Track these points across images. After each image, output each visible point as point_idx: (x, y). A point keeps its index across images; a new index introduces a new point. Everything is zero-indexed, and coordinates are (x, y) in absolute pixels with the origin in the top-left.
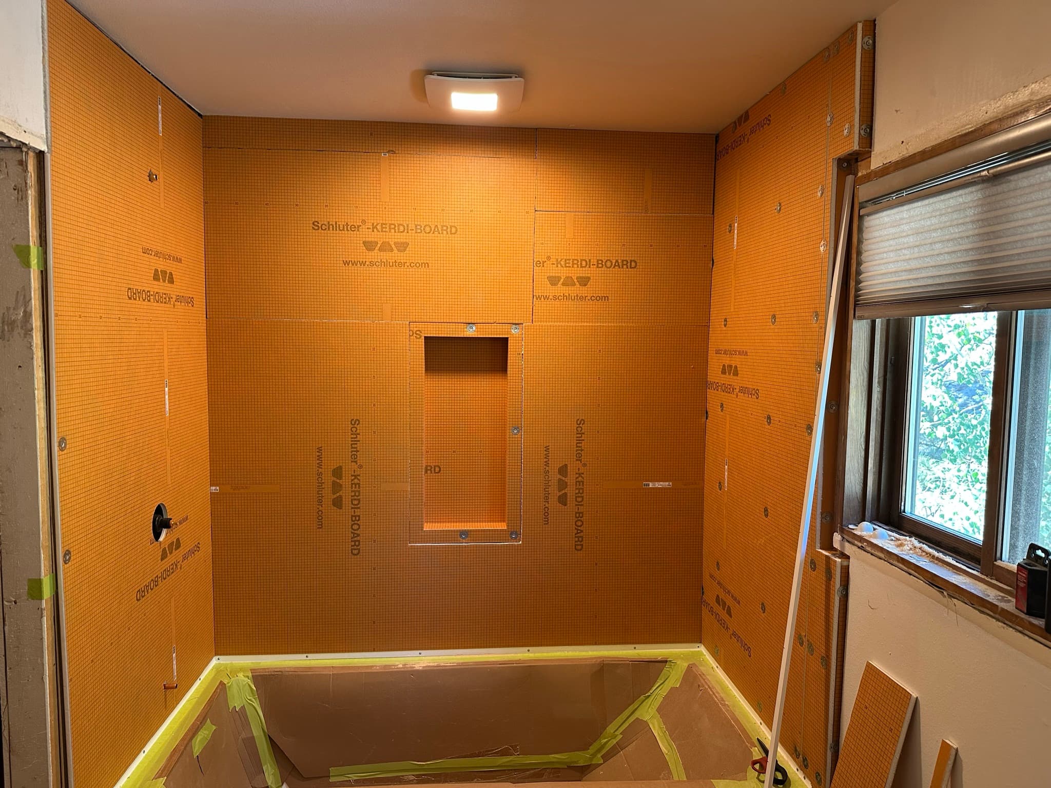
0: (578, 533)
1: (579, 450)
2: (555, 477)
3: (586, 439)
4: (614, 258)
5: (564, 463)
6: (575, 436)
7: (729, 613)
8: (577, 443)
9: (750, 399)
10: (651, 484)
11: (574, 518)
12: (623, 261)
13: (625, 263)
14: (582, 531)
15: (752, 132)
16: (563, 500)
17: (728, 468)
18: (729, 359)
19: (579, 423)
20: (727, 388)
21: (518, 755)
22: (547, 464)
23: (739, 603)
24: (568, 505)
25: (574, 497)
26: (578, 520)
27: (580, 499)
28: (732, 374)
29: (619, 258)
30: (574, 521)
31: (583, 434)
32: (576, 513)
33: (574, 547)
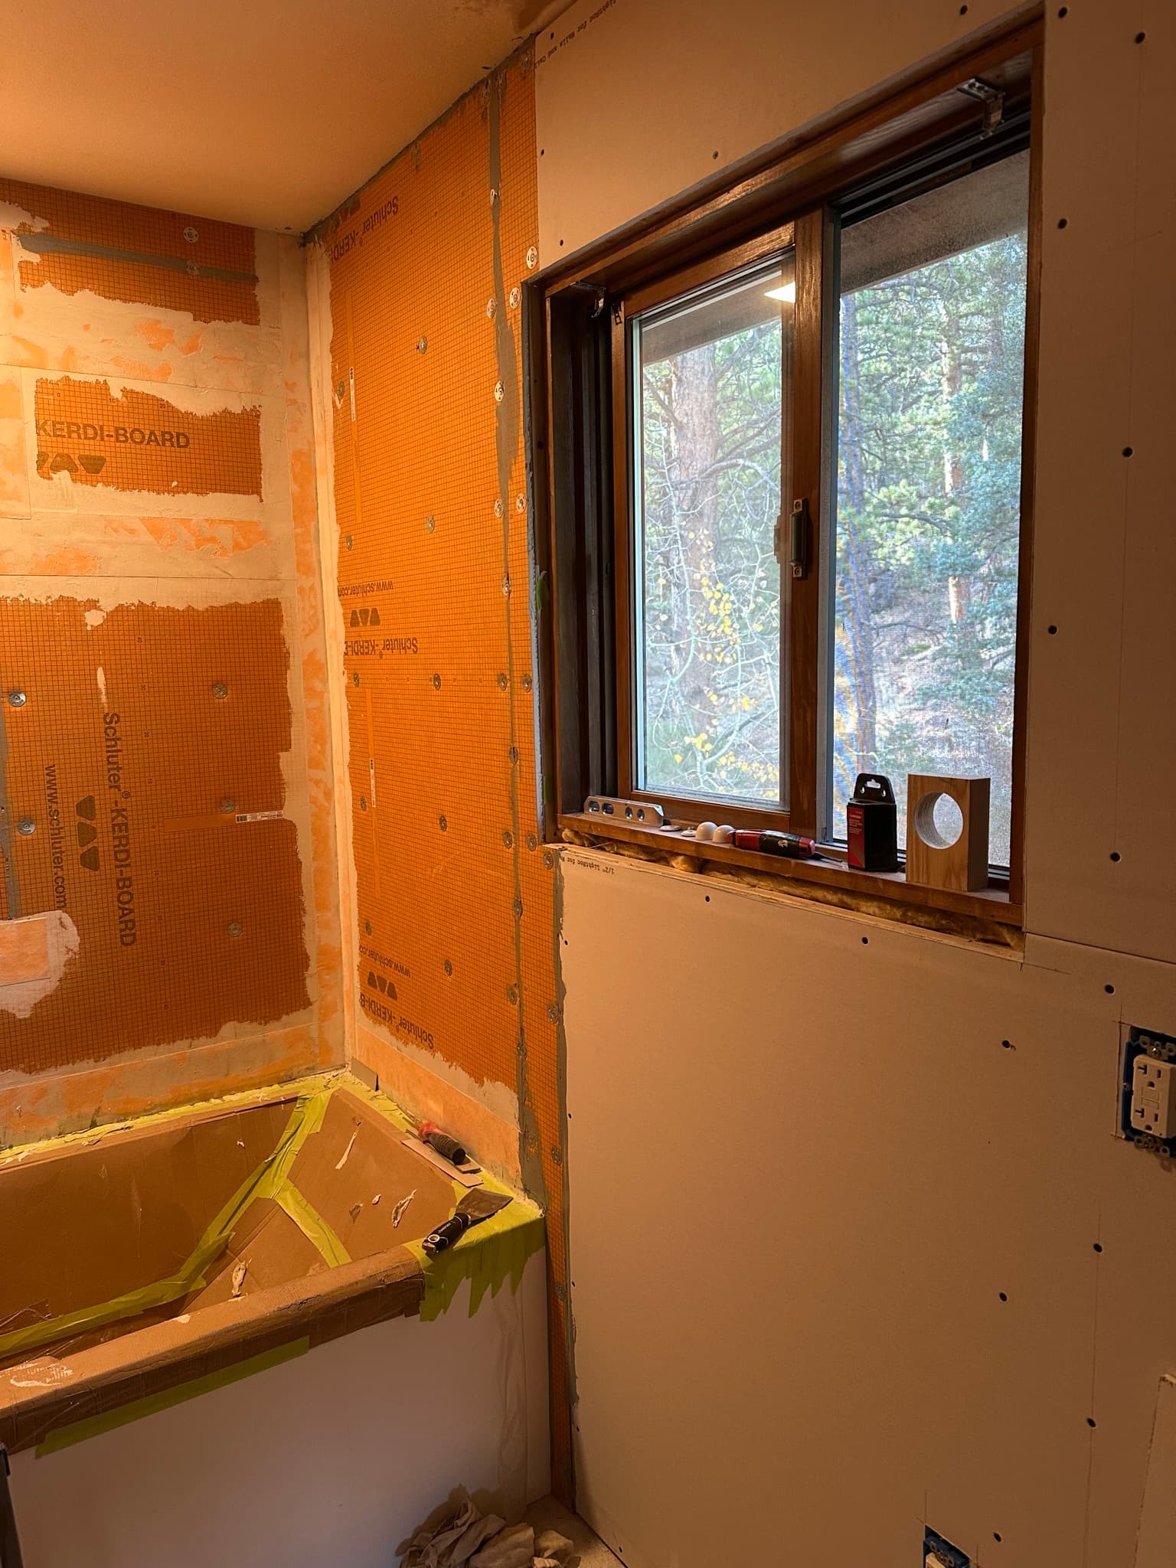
0: (124, 915)
1: (114, 767)
2: (71, 821)
3: (124, 748)
4: (147, 427)
5: (86, 795)
6: (104, 744)
7: (393, 994)
8: (109, 757)
9: (403, 657)
10: (249, 816)
11: (115, 890)
12: (163, 433)
13: (167, 436)
14: (131, 911)
15: (366, 228)
16: (90, 860)
17: (375, 773)
18: (361, 600)
19: (108, 720)
20: (362, 647)
21: (49, 1317)
22: (53, 799)
23: (407, 973)
24: (102, 868)
25: (112, 853)
26: (123, 893)
27: (123, 856)
28: (369, 623)
29: (157, 428)
30: (116, 895)
31: (119, 739)
32: (118, 881)
33: (119, 940)
